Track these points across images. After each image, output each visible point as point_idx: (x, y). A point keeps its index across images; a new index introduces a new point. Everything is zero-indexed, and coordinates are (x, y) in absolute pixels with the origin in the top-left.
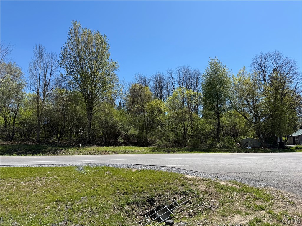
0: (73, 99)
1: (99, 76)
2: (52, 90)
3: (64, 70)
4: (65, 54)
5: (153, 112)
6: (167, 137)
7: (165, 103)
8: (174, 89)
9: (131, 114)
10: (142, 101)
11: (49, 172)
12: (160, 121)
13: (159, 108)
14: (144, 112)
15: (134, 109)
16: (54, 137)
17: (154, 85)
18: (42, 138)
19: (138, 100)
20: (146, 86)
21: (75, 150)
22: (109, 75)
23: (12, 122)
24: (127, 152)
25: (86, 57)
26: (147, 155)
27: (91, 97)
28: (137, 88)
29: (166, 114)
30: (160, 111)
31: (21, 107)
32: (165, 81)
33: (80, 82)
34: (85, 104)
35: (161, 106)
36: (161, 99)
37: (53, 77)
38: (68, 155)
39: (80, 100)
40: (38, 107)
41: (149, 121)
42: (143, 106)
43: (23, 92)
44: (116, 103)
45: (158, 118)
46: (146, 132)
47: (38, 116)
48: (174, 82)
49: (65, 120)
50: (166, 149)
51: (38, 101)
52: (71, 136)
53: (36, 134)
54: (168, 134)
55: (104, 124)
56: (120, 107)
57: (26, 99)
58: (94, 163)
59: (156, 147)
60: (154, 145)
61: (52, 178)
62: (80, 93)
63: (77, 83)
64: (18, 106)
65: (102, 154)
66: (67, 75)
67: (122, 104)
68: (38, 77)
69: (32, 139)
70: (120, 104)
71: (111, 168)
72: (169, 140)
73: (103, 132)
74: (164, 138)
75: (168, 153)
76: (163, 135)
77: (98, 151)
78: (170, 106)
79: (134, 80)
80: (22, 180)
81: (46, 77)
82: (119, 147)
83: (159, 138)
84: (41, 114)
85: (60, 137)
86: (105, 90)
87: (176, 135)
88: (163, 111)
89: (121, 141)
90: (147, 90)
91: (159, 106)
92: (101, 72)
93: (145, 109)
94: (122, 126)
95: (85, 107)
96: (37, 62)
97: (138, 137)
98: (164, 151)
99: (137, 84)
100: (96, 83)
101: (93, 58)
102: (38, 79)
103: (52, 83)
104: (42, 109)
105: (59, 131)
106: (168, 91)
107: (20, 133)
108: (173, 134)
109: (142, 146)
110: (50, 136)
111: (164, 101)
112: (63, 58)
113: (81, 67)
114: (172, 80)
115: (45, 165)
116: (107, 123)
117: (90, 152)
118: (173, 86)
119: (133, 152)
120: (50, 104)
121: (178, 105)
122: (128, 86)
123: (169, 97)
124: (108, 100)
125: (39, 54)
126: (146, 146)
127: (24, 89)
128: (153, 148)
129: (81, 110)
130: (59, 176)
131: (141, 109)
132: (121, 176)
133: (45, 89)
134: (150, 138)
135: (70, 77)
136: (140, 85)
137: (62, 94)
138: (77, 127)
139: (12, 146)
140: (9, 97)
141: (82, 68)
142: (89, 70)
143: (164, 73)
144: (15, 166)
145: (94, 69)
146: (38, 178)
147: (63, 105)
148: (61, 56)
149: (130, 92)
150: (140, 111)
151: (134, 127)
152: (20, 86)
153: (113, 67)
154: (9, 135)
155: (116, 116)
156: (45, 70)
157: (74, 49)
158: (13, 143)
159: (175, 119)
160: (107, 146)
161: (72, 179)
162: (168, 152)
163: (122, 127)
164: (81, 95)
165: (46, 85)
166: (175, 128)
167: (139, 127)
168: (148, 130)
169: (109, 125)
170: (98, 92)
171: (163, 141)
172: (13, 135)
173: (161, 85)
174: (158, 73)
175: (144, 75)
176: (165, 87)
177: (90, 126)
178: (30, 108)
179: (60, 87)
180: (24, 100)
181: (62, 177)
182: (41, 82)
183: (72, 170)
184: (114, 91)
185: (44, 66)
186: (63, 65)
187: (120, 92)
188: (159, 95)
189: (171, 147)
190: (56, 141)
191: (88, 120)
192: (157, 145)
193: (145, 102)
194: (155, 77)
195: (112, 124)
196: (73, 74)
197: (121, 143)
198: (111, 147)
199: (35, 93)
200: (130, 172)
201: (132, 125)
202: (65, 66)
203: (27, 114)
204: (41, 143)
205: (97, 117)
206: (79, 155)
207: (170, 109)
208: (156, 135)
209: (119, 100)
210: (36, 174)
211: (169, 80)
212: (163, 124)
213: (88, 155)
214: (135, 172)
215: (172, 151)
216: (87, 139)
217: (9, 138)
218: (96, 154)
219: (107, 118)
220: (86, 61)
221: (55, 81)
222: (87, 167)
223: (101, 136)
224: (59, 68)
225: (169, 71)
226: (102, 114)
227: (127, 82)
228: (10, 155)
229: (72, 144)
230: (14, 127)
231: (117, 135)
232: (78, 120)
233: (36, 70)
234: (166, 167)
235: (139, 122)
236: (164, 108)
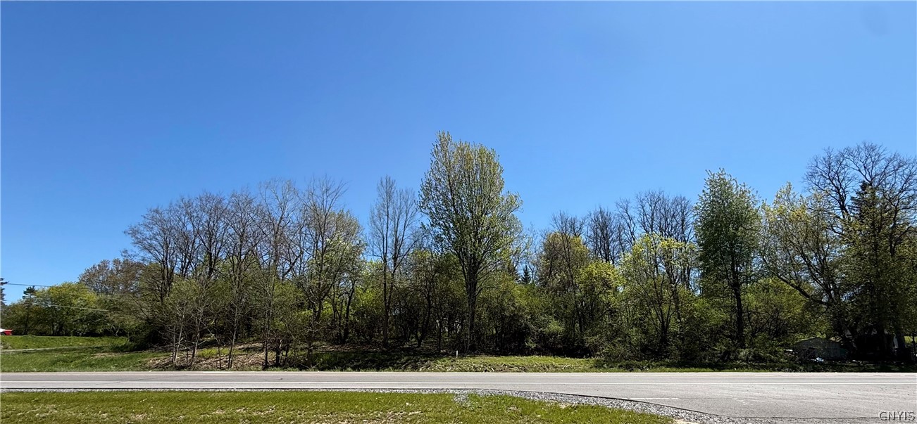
0: (442, 268)
1: (486, 223)
2: (407, 254)
3: (427, 217)
4: (427, 191)
5: (593, 287)
6: (625, 337)
7: (617, 268)
8: (634, 240)
9: (547, 293)
10: (569, 265)
11: (407, 404)
12: (608, 304)
13: (603, 279)
14: (575, 288)
15: (555, 282)
16: (413, 338)
17: (592, 233)
18: (391, 339)
19: (560, 264)
20: (575, 235)
21: (448, 362)
22: (504, 220)
23: (344, 312)
24: (545, 369)
25: (463, 190)
26: (586, 374)
27: (473, 263)
28: (559, 241)
29: (621, 289)
30: (606, 284)
31: (359, 286)
32: (614, 224)
33: (453, 236)
34: (463, 275)
35: (610, 275)
36: (607, 260)
37: (408, 232)
38: (435, 371)
39: (454, 268)
40: (385, 284)
41: (585, 304)
42: (572, 276)
43: (362, 259)
44: (519, 272)
45: (604, 299)
46: (580, 326)
47: (385, 300)
48: (633, 225)
49: (430, 306)
50: (624, 363)
51: (385, 274)
52: (440, 337)
53: (382, 333)
54: (626, 333)
55: (497, 313)
56: (526, 279)
57: (367, 271)
58: (484, 387)
59: (603, 359)
60: (597, 355)
61: (413, 415)
62: (455, 256)
63: (450, 238)
64: (353, 285)
65: (497, 371)
66: (432, 225)
67: (531, 273)
68: (385, 233)
69: (375, 341)
70: (526, 273)
71: (519, 399)
72: (630, 343)
73: (496, 327)
74: (619, 339)
75: (631, 371)
76: (617, 332)
77: (490, 365)
78: (628, 274)
79: (551, 227)
80: (364, 415)
81: (398, 232)
82: (529, 357)
83: (609, 339)
84: (390, 297)
85: (422, 337)
86: (499, 248)
87: (643, 333)
88: (614, 284)
89: (530, 345)
90: (578, 244)
91: (604, 275)
92: (490, 215)
93: (576, 281)
94: (532, 316)
95: (464, 282)
96: (384, 207)
97: (565, 339)
98: (621, 366)
99: (558, 234)
100: (482, 237)
101: (475, 192)
102: (385, 236)
103: (408, 242)
104: (391, 289)
105: (420, 326)
106: (621, 244)
107: (357, 331)
108: (637, 332)
109: (573, 356)
110: (405, 334)
111: (613, 263)
112: (423, 196)
113: (455, 210)
114: (628, 221)
115: (401, 389)
116: (504, 310)
117: (474, 367)
118: (632, 233)
119: (556, 369)
120: (404, 279)
121: (645, 271)
122: (541, 237)
123: (624, 254)
124: (503, 267)
125: (387, 192)
126: (582, 357)
127: (362, 254)
128: (598, 360)
129: (457, 287)
130: (426, 411)
131: (569, 282)
132: (539, 416)
133: (396, 253)
134: (591, 340)
135: (437, 229)
136: (564, 234)
137: (424, 260)
138: (451, 318)
139: (344, 353)
140: (340, 270)
141: (457, 212)
142: (469, 214)
143: (613, 210)
144: (353, 390)
145: (477, 211)
146: (390, 413)
147: (427, 279)
148: (422, 193)
149: (545, 250)
150: (566, 285)
151: (555, 317)
152: (357, 250)
153: (511, 205)
154: (340, 334)
155: (520, 299)
156: (397, 220)
157: (442, 180)
158: (347, 348)
159: (641, 300)
160: (506, 355)
161: (448, 418)
162: (629, 368)
163: (533, 319)
164: (456, 259)
165: (397, 244)
166: (640, 320)
167: (566, 317)
168: (585, 323)
169: (508, 314)
170: (485, 252)
171: (617, 345)
172: (346, 333)
173: (605, 232)
174: (598, 210)
175: (570, 215)
176: (614, 236)
177: (473, 317)
178: (372, 287)
179: (421, 248)
180: (364, 273)
181: (431, 414)
182: (390, 241)
183: (446, 401)
184: (513, 248)
185: (395, 213)
186: (425, 209)
187: (526, 251)
188: (603, 252)
189: (635, 357)
190: (415, 344)
191: (469, 305)
192: (604, 353)
193: (575, 266)
194: (593, 217)
195: (512, 311)
196: (441, 222)
197: (532, 349)
198: (513, 358)
199: (380, 260)
200: (555, 409)
201: (551, 314)
202: (427, 211)
203: (367, 297)
204: (391, 349)
205: (484, 300)
206: (455, 371)
207: (627, 280)
208: (601, 333)
209: (524, 265)
210: (387, 406)
211: (623, 221)
212: (616, 312)
213: (471, 371)
214: (566, 409)
215: (639, 368)
216: (469, 341)
217: (340, 340)
218: (486, 371)
219: (502, 300)
220: (463, 198)
221: (412, 237)
222: (473, 396)
223: (493, 336)
224: (419, 215)
225: (621, 204)
226: (494, 293)
227: (538, 231)
228: (342, 370)
229: (442, 351)
230: (347, 321)
231: (522, 334)
232: (452, 305)
233: (382, 220)
234: (631, 401)
235: (566, 307)
236: (615, 279)
